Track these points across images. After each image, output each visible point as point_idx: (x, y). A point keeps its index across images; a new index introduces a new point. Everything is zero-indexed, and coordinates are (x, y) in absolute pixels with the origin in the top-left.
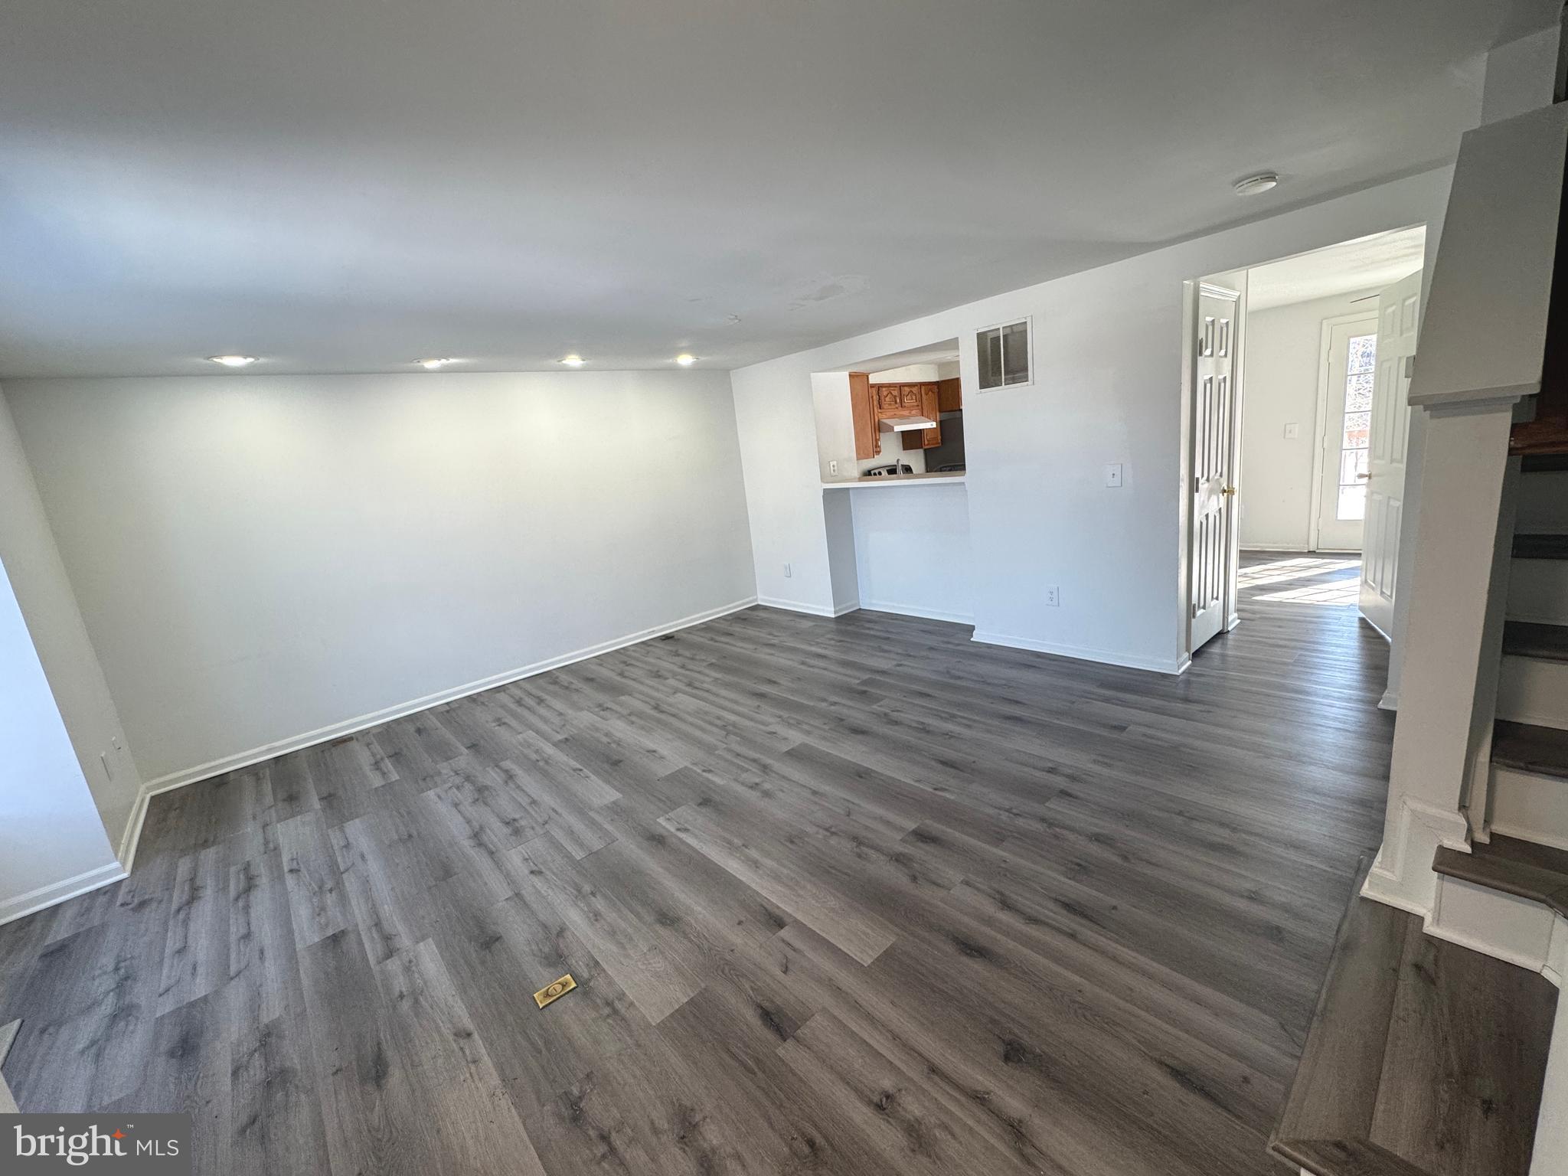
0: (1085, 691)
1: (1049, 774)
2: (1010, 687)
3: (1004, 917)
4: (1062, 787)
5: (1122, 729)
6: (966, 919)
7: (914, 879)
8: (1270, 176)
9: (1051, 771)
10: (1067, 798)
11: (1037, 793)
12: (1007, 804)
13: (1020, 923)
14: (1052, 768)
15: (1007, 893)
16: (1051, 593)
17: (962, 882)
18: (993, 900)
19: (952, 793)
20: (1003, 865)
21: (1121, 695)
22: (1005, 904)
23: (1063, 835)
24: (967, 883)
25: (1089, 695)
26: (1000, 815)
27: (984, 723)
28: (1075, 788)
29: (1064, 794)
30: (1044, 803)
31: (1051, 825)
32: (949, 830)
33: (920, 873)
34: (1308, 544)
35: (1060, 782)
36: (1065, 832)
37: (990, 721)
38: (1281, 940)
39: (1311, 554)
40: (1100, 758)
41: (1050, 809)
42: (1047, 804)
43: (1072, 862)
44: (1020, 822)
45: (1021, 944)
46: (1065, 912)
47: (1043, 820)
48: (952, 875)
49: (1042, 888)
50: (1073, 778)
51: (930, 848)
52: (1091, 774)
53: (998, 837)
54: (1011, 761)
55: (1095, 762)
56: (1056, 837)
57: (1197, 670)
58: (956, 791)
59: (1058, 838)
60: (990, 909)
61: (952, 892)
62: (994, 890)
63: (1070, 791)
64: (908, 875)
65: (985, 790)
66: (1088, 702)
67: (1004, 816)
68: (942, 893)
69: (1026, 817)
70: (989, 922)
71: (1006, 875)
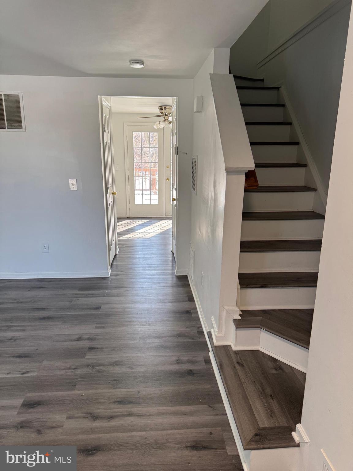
0: (74, 294)
1: (79, 342)
2: (35, 301)
3: (98, 424)
4: (88, 346)
5: (99, 308)
6: (81, 437)
7: (39, 432)
8: (142, 63)
9: (79, 339)
10: (94, 350)
11: (79, 353)
12: (67, 365)
13: (106, 423)
14: (79, 338)
15: (91, 411)
16: (45, 246)
17: (67, 418)
18: (87, 419)
19: (34, 371)
20: (83, 398)
21: (90, 292)
22: (94, 417)
23: (101, 369)
24: (69, 417)
25: (78, 296)
26: (66, 372)
27: (30, 326)
28: (94, 344)
29: (91, 349)
30: (84, 357)
31: (93, 367)
32: (43, 394)
33: (40, 427)
34: (127, 214)
35: (85, 344)
36: (102, 367)
37: (34, 324)
38: (193, 374)
39: (128, 218)
40: (98, 325)
41: (89, 359)
42: (86, 357)
43: (111, 380)
44: (79, 372)
45: (112, 433)
46: (121, 405)
47: (88, 366)
48: (59, 417)
49: (106, 400)
50: (90, 339)
51: (39, 409)
52: (98, 334)
53: (72, 385)
54: (56, 341)
55: (96, 328)
56: (99, 371)
57: (115, 273)
58: (36, 369)
59: (100, 371)
60: (88, 424)
61: (64, 427)
62: (85, 413)
63: (93, 346)
64: (34, 432)
65: (52, 363)
66: (78, 299)
67: (69, 372)
68: (60, 430)
69: (80, 368)
70: (92, 431)
71: (86, 403)
